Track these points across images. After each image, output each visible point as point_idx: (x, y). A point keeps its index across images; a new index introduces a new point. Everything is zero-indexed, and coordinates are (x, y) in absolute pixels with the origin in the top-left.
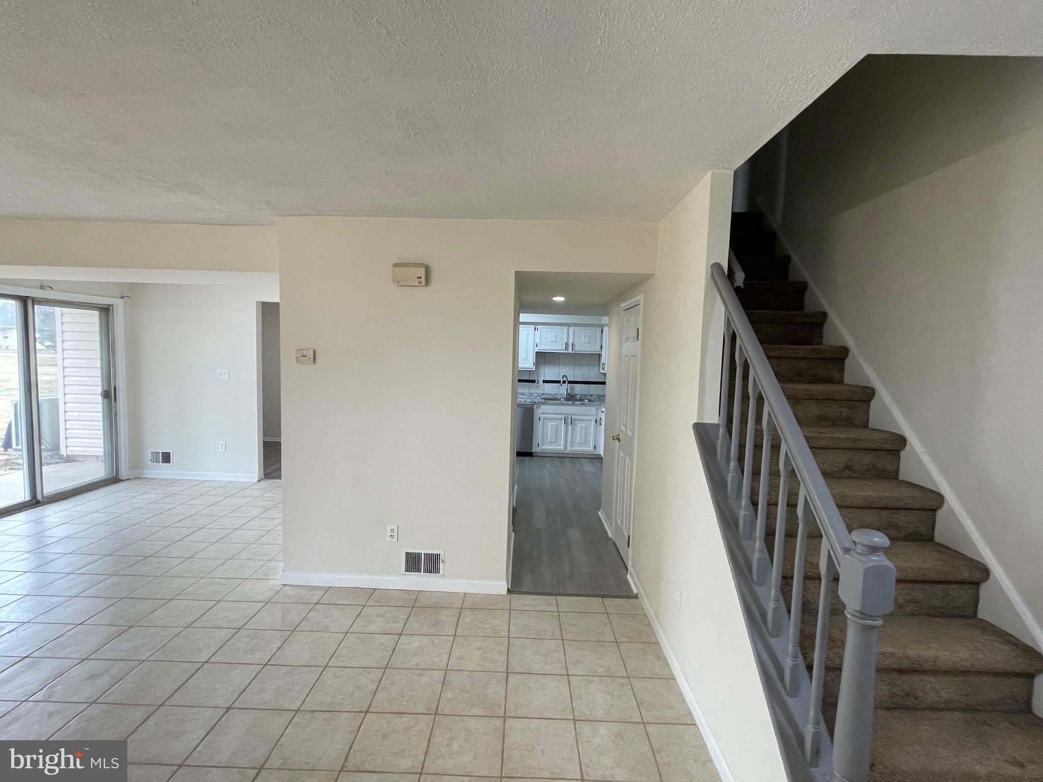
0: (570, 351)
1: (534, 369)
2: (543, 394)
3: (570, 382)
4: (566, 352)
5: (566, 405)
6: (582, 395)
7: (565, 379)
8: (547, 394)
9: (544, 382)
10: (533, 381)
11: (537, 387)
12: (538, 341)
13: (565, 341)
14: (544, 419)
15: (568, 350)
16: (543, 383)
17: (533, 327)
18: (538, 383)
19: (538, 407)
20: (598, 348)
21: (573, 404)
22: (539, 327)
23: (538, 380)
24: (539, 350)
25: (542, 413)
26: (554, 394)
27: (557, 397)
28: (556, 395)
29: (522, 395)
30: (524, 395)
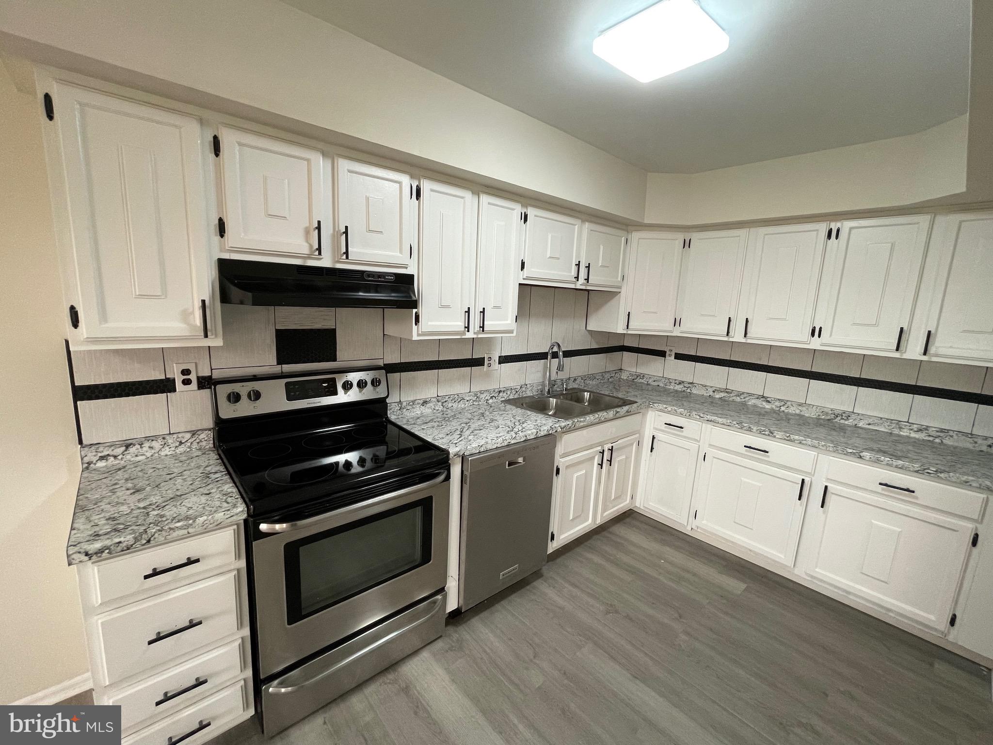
2: (500, 392)
8: (507, 389)
9: (504, 360)
10: (479, 362)
12: (524, 254)
13: (575, 257)
14: (566, 468)
16: (499, 363)
17: (518, 209)
18: (489, 365)
19: (560, 442)
20: (619, 279)
22: (530, 212)
23: (490, 359)
24: (527, 278)
25: (563, 456)
26: (519, 387)
27: (524, 393)
28: (523, 389)
29: (457, 403)
30: (461, 400)
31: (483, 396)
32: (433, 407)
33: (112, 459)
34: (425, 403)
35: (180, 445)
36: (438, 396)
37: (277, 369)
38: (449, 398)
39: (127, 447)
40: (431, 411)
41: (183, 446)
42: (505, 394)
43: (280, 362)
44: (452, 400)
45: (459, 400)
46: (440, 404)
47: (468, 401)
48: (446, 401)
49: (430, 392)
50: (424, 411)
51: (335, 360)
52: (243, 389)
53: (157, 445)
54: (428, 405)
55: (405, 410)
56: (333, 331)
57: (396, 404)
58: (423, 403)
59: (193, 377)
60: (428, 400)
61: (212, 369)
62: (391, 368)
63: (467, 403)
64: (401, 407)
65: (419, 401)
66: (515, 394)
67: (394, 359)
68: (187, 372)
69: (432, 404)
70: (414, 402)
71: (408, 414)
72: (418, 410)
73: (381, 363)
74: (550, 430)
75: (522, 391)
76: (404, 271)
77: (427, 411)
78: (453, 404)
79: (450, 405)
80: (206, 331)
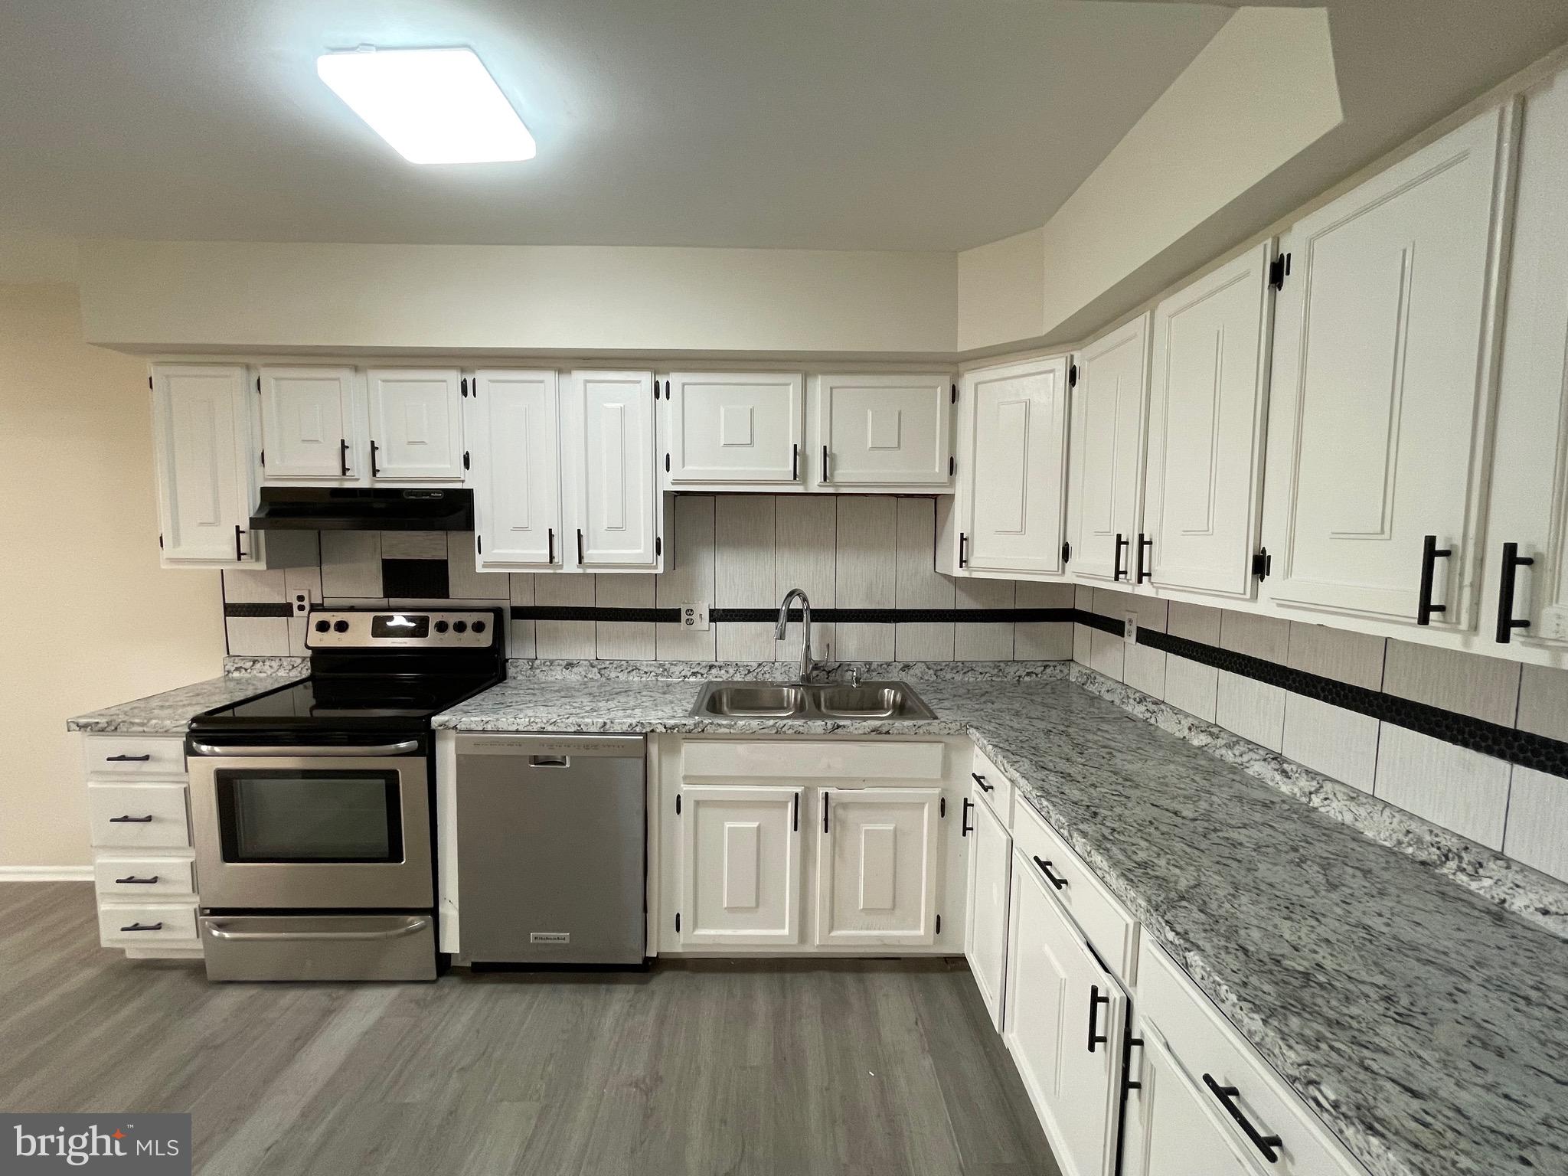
0: (815, 485)
1: (660, 570)
2: (711, 667)
3: (820, 616)
4: (800, 489)
5: (799, 736)
6: (870, 663)
7: (796, 604)
8: (727, 664)
9: (718, 616)
10: (673, 616)
11: (691, 638)
12: (669, 444)
13: (793, 438)
14: (697, 803)
15: (804, 482)
16: (711, 621)
17: (646, 379)
18: (690, 622)
19: (674, 750)
20: (940, 468)
21: (833, 735)
22: (676, 379)
23: (690, 612)
24: (676, 482)
25: (689, 779)
26: (755, 665)
27: (767, 676)
28: (765, 669)
29: (626, 674)
30: (633, 670)
31: (676, 669)
32: (583, 673)
33: (243, 671)
34: (570, 665)
35: (293, 669)
36: (597, 659)
37: (384, 602)
38: (610, 664)
39: (254, 662)
40: (579, 678)
41: (295, 670)
42: (723, 672)
43: (387, 595)
44: (616, 668)
45: (630, 669)
46: (595, 670)
47: (646, 673)
48: (605, 668)
49: (585, 652)
50: (568, 677)
51: (447, 597)
52: (333, 618)
53: (275, 664)
54: (575, 670)
55: (538, 671)
56: (445, 563)
57: (525, 661)
58: (567, 665)
59: (306, 603)
60: (575, 662)
61: (323, 598)
62: (520, 613)
63: (645, 675)
64: (532, 666)
65: (561, 662)
66: (746, 675)
67: (525, 600)
68: (301, 598)
69: (581, 669)
70: (552, 662)
71: (542, 677)
72: (558, 674)
73: (506, 605)
74: (637, 725)
75: (762, 672)
76: (458, 486)
77: (573, 677)
78: (619, 674)
79: (613, 675)
80: (240, 555)
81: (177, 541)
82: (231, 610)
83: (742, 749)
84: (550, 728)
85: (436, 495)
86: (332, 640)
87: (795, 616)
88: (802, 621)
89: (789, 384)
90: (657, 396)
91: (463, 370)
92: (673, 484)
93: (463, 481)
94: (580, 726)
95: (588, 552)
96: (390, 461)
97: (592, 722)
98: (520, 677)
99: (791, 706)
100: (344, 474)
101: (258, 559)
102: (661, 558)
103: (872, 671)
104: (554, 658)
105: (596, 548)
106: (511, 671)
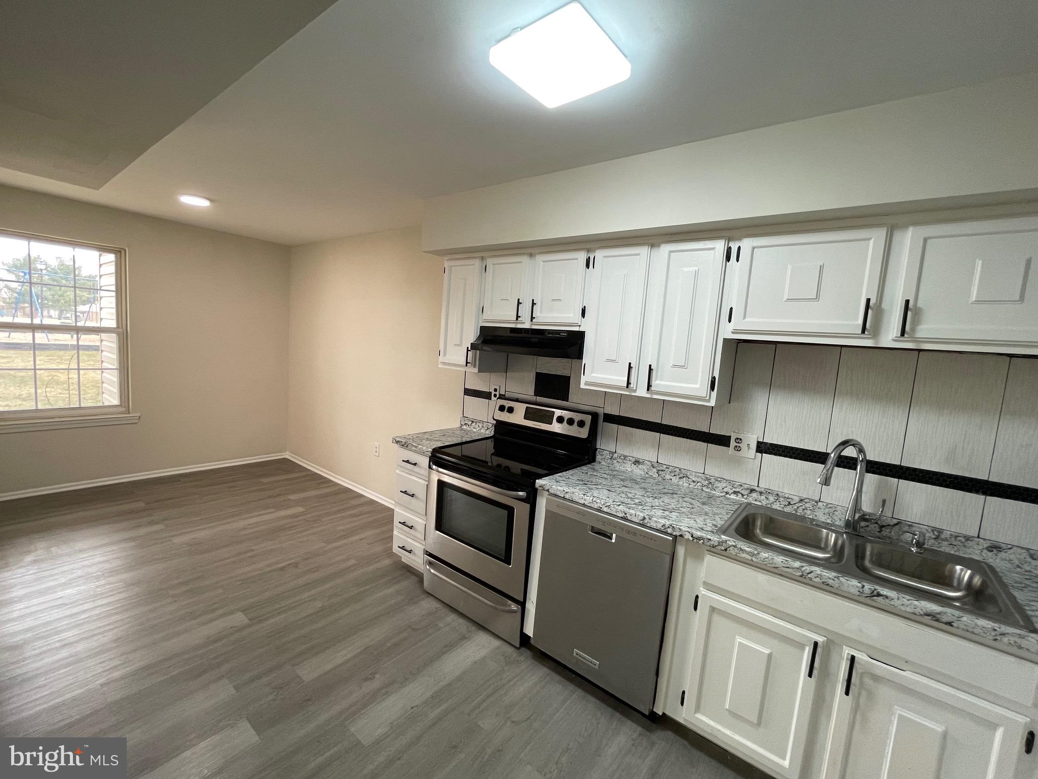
0: (889, 337)
1: (712, 403)
2: (752, 491)
3: (875, 467)
4: (868, 343)
5: (825, 587)
6: (940, 531)
7: (850, 452)
8: (768, 492)
9: (763, 448)
10: (723, 441)
11: (736, 462)
12: (733, 300)
13: (867, 290)
14: (713, 610)
15: (876, 334)
16: (757, 451)
17: (720, 246)
18: (738, 449)
19: (699, 558)
21: (871, 600)
22: (747, 244)
23: (739, 440)
24: (735, 332)
25: (709, 586)
26: (797, 499)
27: (808, 512)
28: (807, 505)
29: (678, 478)
30: (683, 477)
31: (720, 485)
32: (646, 470)
33: (468, 426)
34: (637, 462)
36: (657, 462)
37: (534, 398)
38: (667, 468)
39: (473, 422)
40: (643, 473)
41: (488, 430)
42: (763, 497)
43: (536, 394)
44: (671, 472)
45: (681, 476)
46: (655, 470)
47: (694, 482)
48: (662, 470)
49: (648, 454)
50: (635, 471)
51: (567, 401)
52: (508, 404)
53: (481, 425)
54: (640, 466)
55: (615, 461)
56: (568, 378)
57: (608, 453)
58: (635, 462)
59: (497, 393)
60: (641, 461)
61: (506, 391)
62: (609, 418)
63: (693, 483)
64: (612, 457)
65: (631, 458)
66: (785, 505)
67: (613, 410)
68: (496, 390)
69: (644, 467)
70: (625, 457)
71: (618, 466)
72: (629, 467)
73: (601, 412)
74: (669, 527)
75: (803, 507)
76: (576, 329)
77: (638, 471)
78: (672, 478)
79: (668, 477)
80: (467, 363)
81: (445, 355)
82: (468, 392)
83: (763, 578)
84: (605, 509)
85: (563, 334)
86: (505, 417)
87: (847, 463)
88: (855, 469)
89: (869, 239)
90: (728, 258)
91: (589, 251)
92: (733, 333)
93: (580, 326)
94: (626, 514)
95: (656, 383)
96: (541, 312)
97: (636, 514)
98: (603, 463)
99: (829, 548)
100: (517, 319)
101: (474, 367)
102: (714, 394)
103: (943, 540)
104: (628, 454)
105: (661, 380)
106: (598, 457)
